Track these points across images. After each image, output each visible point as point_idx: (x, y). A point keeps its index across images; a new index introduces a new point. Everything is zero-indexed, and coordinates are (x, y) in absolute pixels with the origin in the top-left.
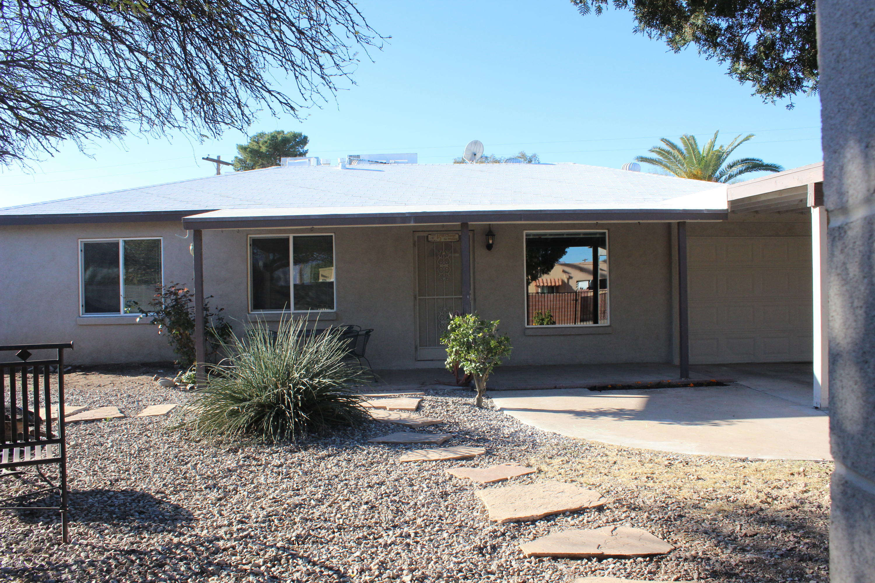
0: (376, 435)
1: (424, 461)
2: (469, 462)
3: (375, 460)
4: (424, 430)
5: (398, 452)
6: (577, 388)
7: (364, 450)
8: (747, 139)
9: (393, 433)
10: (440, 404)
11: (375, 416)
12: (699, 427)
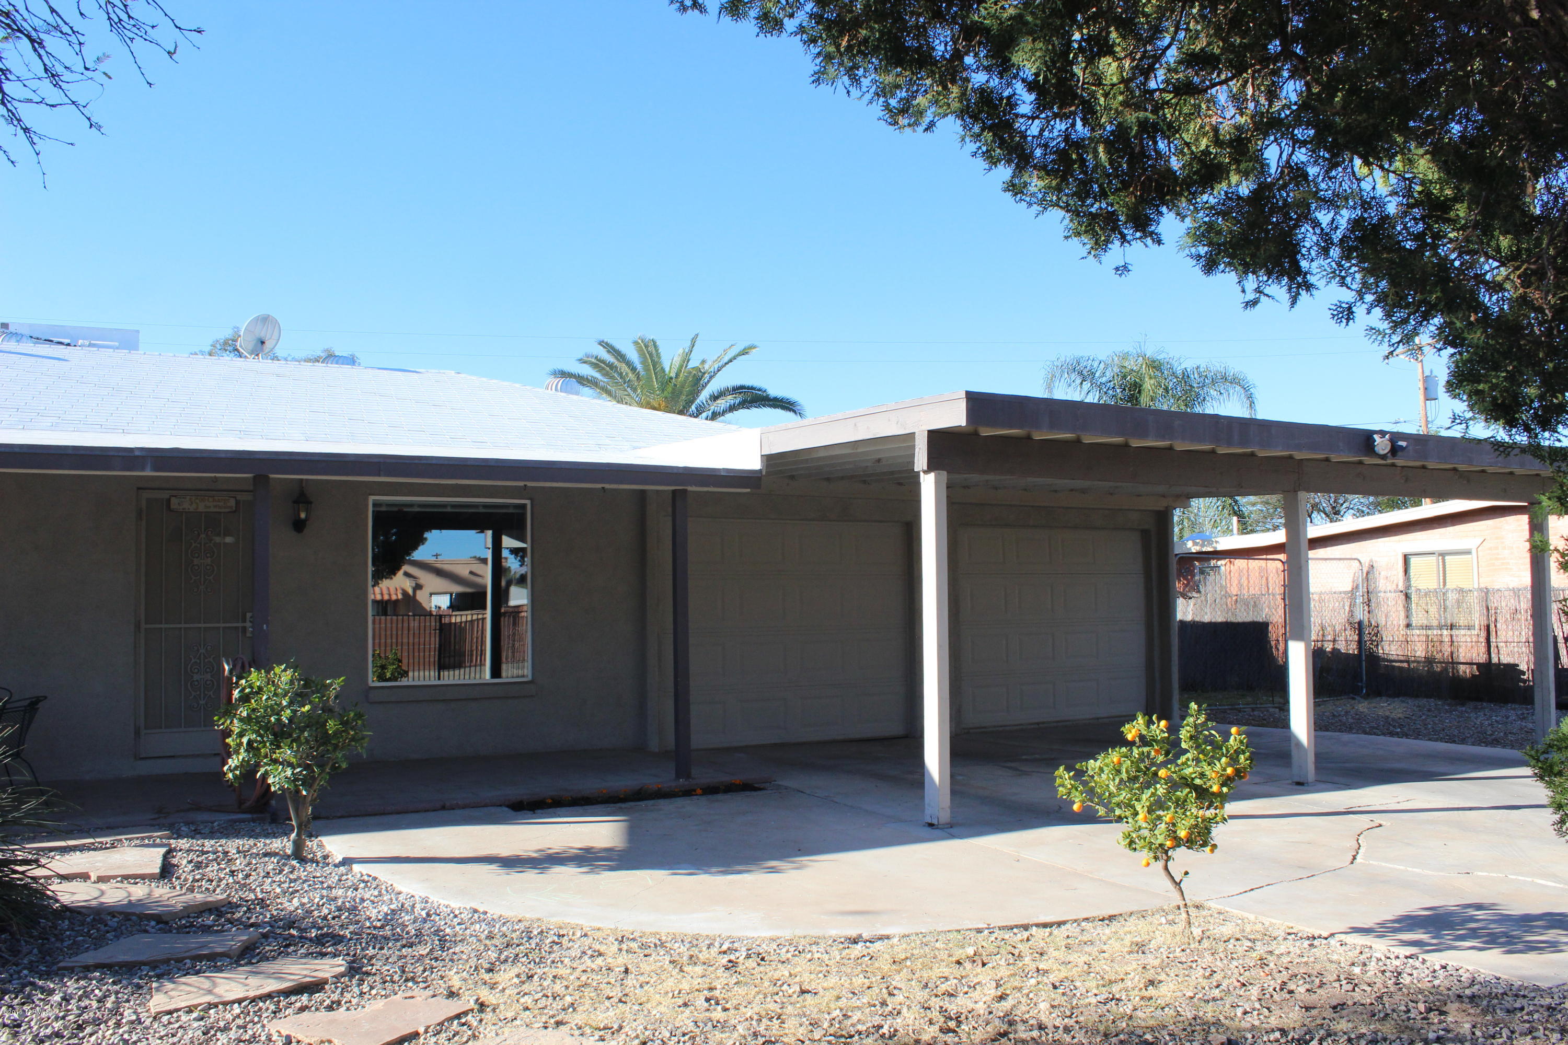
0: (76, 948)
1: (211, 1006)
2: (318, 996)
3: (85, 1016)
4: (192, 925)
5: (139, 987)
6: (486, 806)
7: (51, 992)
8: (744, 352)
9: (117, 937)
10: (211, 857)
11: (65, 899)
12: (746, 876)
